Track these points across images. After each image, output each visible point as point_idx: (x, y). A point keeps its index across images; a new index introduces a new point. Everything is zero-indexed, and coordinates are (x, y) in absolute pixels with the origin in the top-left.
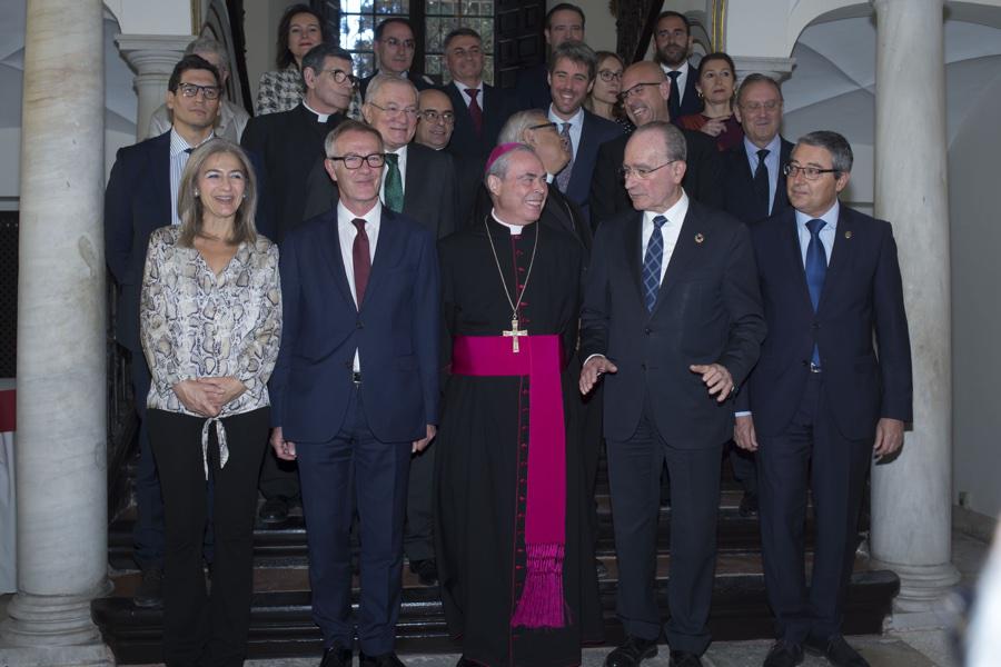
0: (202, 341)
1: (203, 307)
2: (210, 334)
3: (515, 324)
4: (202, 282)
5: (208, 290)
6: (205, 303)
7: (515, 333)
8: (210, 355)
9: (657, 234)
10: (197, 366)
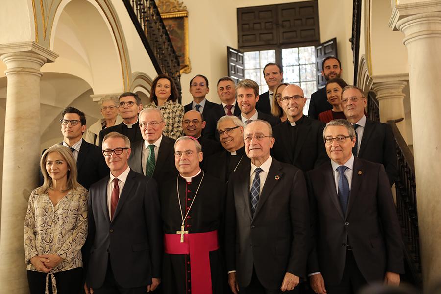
0: (44, 237)
1: (46, 221)
2: (49, 234)
3: (183, 227)
4: (47, 210)
5: (49, 213)
6: (48, 219)
7: (183, 232)
8: (48, 243)
9: (257, 177)
10: (42, 249)
